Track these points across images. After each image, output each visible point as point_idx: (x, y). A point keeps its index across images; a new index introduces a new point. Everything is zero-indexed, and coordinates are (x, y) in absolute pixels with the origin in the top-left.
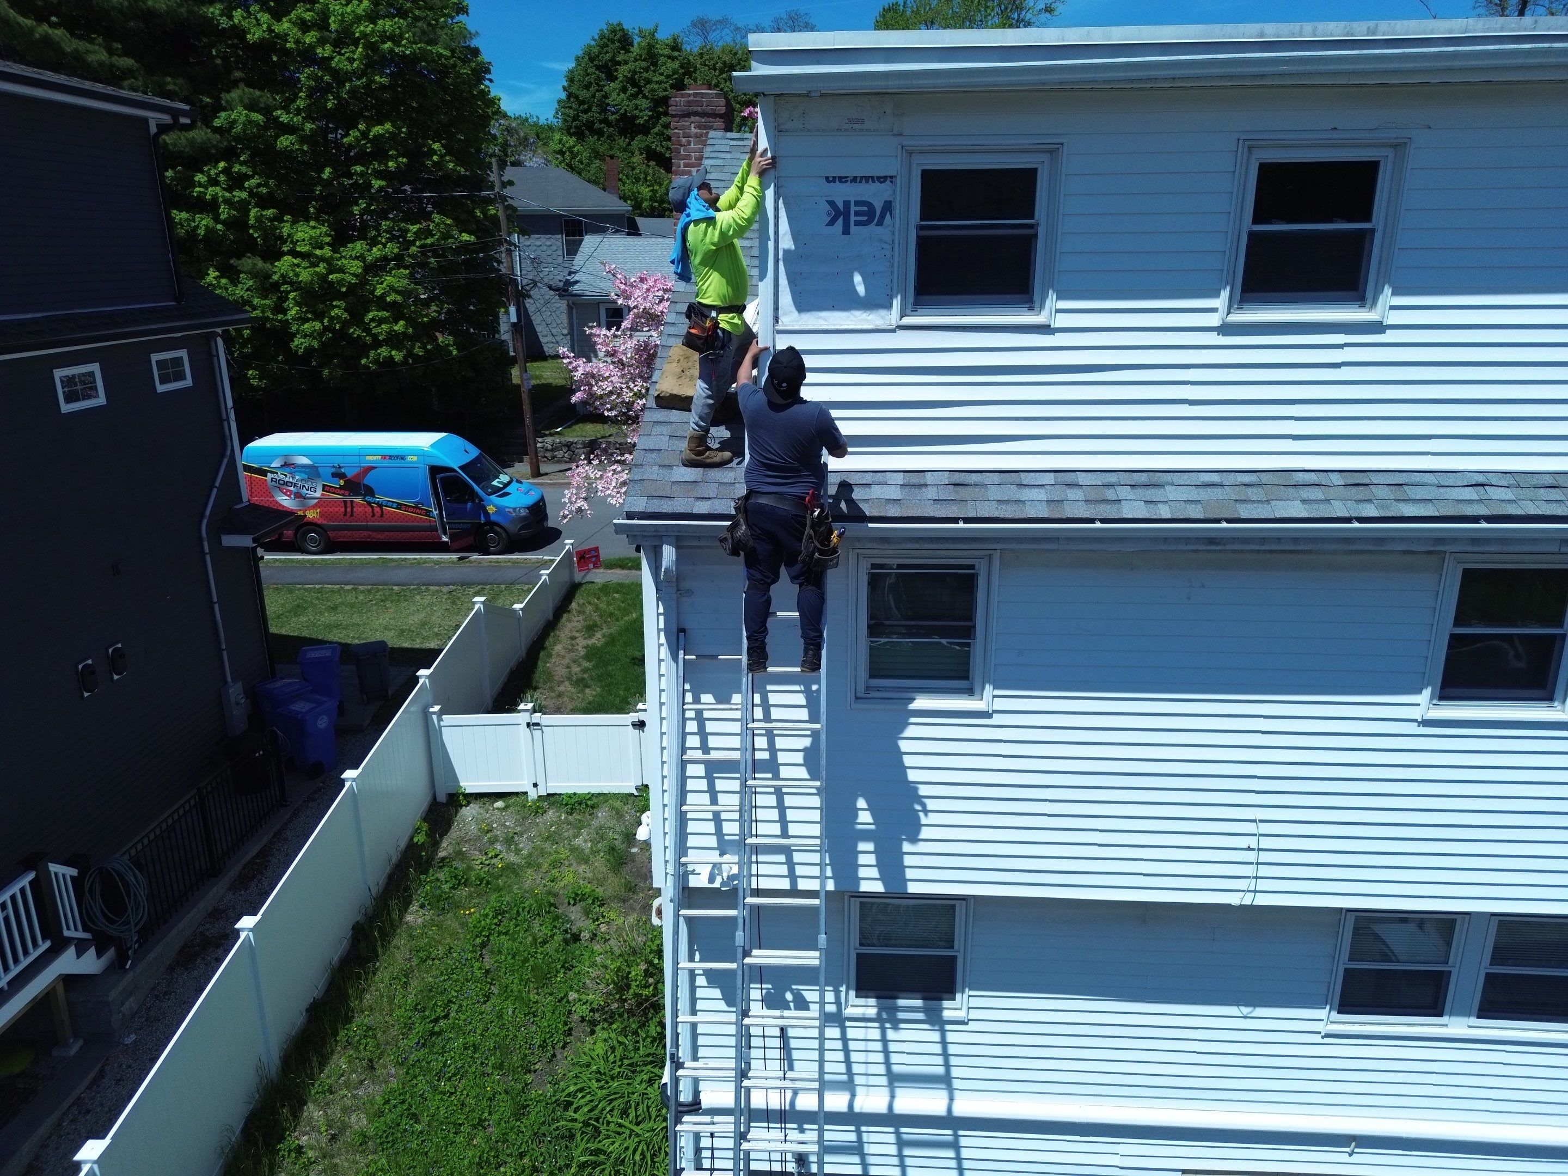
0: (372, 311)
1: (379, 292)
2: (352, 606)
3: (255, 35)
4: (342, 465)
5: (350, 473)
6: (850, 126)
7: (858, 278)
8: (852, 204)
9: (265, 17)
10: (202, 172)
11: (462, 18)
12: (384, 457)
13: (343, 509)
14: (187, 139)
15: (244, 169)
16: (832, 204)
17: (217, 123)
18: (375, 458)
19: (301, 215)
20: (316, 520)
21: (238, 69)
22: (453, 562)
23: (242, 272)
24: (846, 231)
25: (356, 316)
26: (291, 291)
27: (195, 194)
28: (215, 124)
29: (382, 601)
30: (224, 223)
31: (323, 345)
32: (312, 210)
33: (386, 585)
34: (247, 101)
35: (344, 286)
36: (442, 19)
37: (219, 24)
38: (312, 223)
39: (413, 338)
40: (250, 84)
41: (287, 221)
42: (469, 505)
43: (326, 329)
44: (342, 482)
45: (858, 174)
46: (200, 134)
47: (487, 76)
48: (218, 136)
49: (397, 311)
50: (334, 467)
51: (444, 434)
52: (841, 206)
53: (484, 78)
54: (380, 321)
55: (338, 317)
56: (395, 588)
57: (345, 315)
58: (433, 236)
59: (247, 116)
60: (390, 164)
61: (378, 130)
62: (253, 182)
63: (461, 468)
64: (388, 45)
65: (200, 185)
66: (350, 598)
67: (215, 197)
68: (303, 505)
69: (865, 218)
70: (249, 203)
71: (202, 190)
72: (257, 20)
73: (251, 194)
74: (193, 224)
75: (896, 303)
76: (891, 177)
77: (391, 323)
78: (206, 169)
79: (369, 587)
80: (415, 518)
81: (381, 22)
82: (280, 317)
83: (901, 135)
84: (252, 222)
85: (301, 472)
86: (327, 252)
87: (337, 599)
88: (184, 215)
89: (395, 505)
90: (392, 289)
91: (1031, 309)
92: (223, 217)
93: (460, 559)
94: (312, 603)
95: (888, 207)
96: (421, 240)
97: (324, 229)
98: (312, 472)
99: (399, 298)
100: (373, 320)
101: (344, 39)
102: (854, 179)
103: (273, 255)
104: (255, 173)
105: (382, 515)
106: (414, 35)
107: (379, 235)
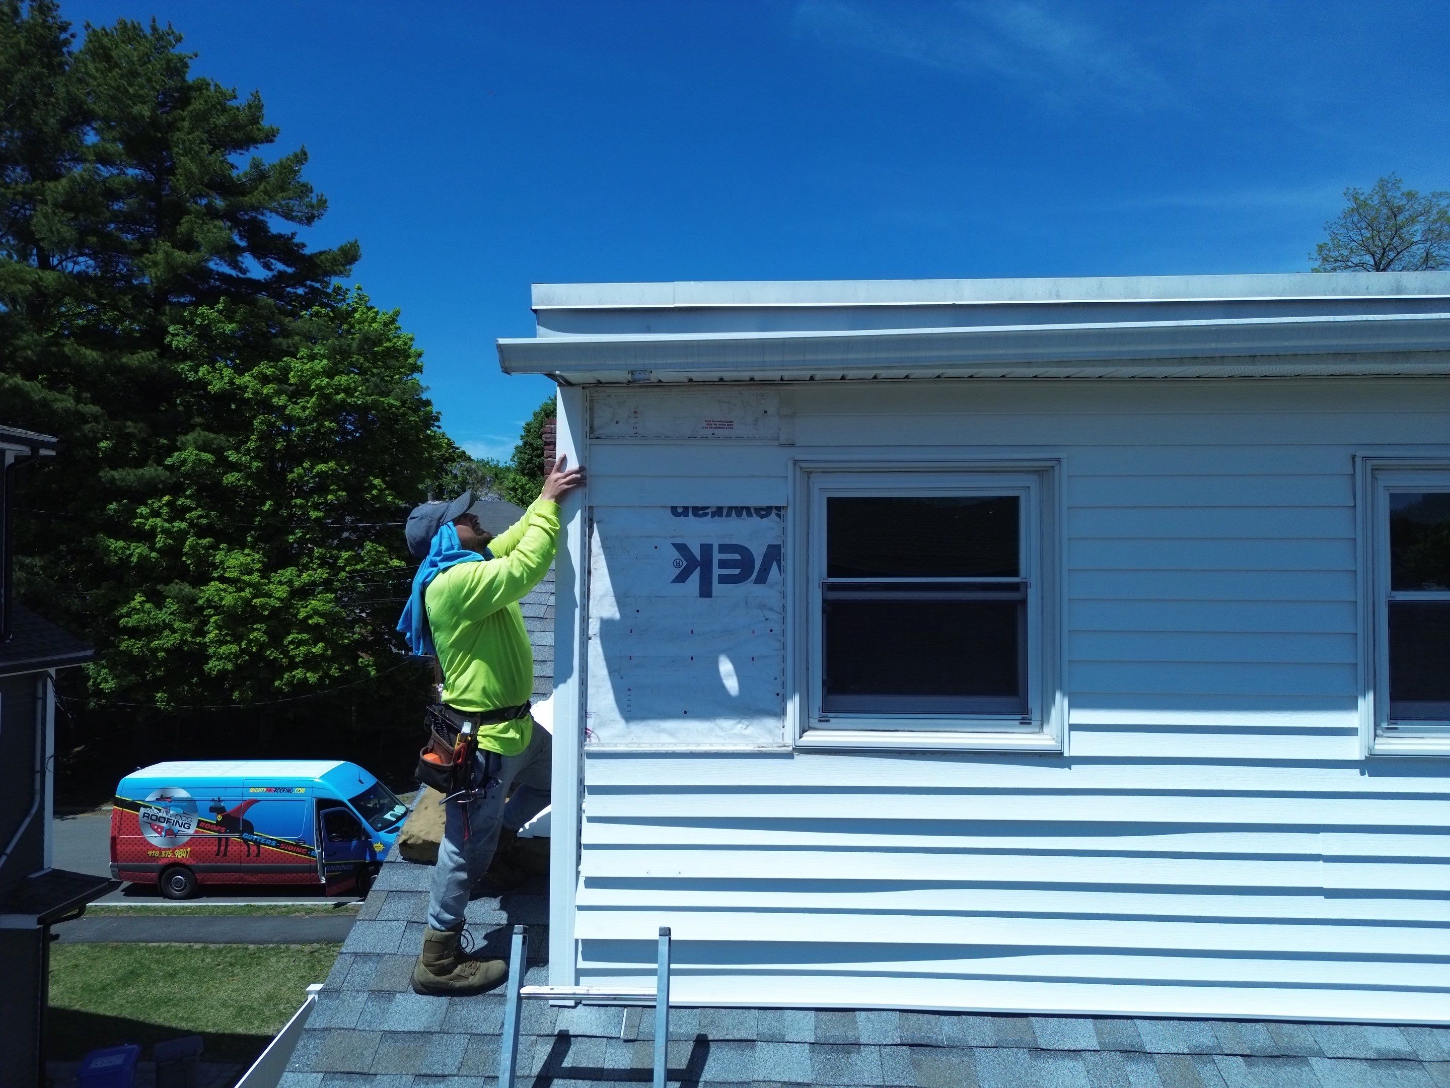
0: (292, 633)
1: (301, 615)
2: (194, 972)
3: (216, 386)
4: (222, 798)
5: (230, 807)
6: (709, 432)
7: (726, 667)
8: (716, 548)
9: (227, 372)
10: (146, 505)
11: (416, 375)
12: (269, 789)
13: (217, 848)
14: (136, 475)
15: (188, 502)
16: (682, 548)
17: (169, 461)
18: (259, 790)
19: (236, 542)
20: (185, 861)
21: (198, 416)
22: (327, 911)
23: (168, 598)
24: (706, 591)
25: (275, 639)
26: (214, 615)
27: (135, 525)
28: (166, 463)
29: (231, 965)
30: (158, 551)
31: (238, 667)
32: (249, 539)
33: (241, 943)
34: (201, 442)
35: (266, 609)
36: (397, 376)
37: (187, 378)
38: (247, 551)
39: (331, 660)
40: (208, 428)
41: (223, 549)
42: (354, 842)
43: (242, 651)
44: (220, 818)
45: (726, 504)
46: (150, 471)
47: (436, 424)
48: (168, 473)
49: (318, 634)
50: (213, 800)
51: (342, 762)
52: (697, 552)
53: (433, 425)
54: (300, 643)
55: (256, 640)
56: (251, 947)
57: (265, 638)
58: (363, 561)
59: (196, 455)
60: (330, 497)
61: (322, 467)
62: (194, 514)
63: (350, 801)
64: (342, 395)
65: (142, 516)
66: (196, 961)
67: (153, 528)
68: (173, 843)
69: (737, 571)
70: (188, 533)
71: (142, 521)
72: (221, 374)
73: (192, 524)
74: (128, 552)
75: (793, 707)
76: (778, 508)
77: (310, 645)
78: (150, 502)
79: (222, 946)
80: (294, 858)
81: (337, 377)
82: (199, 640)
83: (792, 445)
84: (186, 549)
85: (177, 806)
86: (255, 578)
87: (180, 963)
88: (121, 543)
89: (274, 843)
90: (316, 612)
91: (1026, 722)
92: (158, 546)
93: (337, 906)
94: (149, 968)
95: (774, 554)
96: (351, 565)
97: (257, 556)
98: (189, 806)
99: (321, 621)
100: (292, 642)
101: (301, 391)
102: (718, 512)
103: (202, 579)
104: (198, 506)
105: (258, 855)
106: (367, 388)
107: (311, 561)
